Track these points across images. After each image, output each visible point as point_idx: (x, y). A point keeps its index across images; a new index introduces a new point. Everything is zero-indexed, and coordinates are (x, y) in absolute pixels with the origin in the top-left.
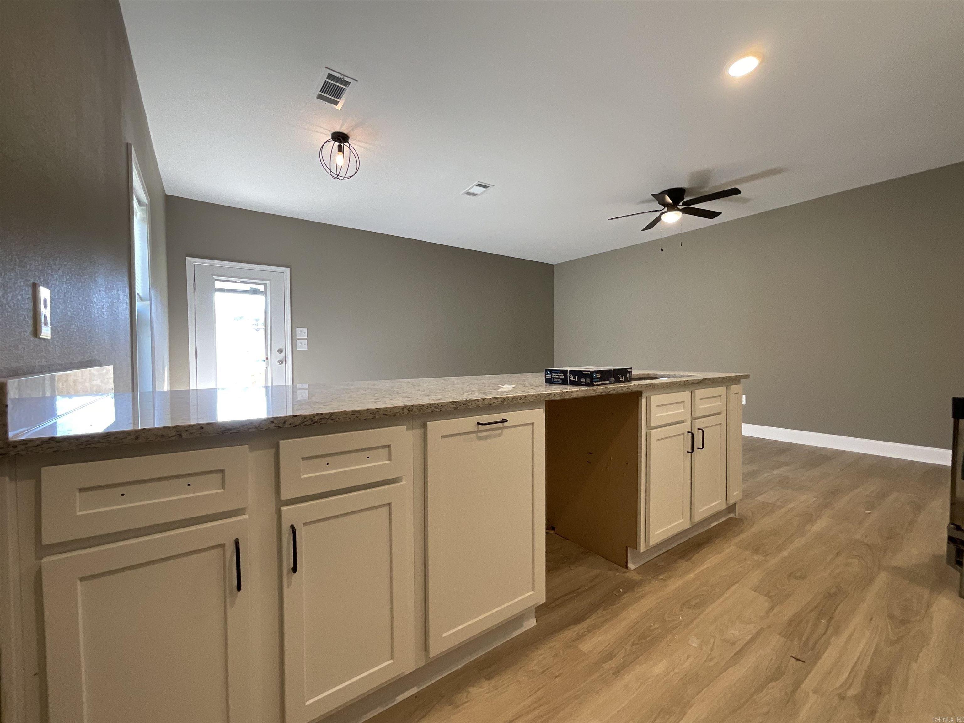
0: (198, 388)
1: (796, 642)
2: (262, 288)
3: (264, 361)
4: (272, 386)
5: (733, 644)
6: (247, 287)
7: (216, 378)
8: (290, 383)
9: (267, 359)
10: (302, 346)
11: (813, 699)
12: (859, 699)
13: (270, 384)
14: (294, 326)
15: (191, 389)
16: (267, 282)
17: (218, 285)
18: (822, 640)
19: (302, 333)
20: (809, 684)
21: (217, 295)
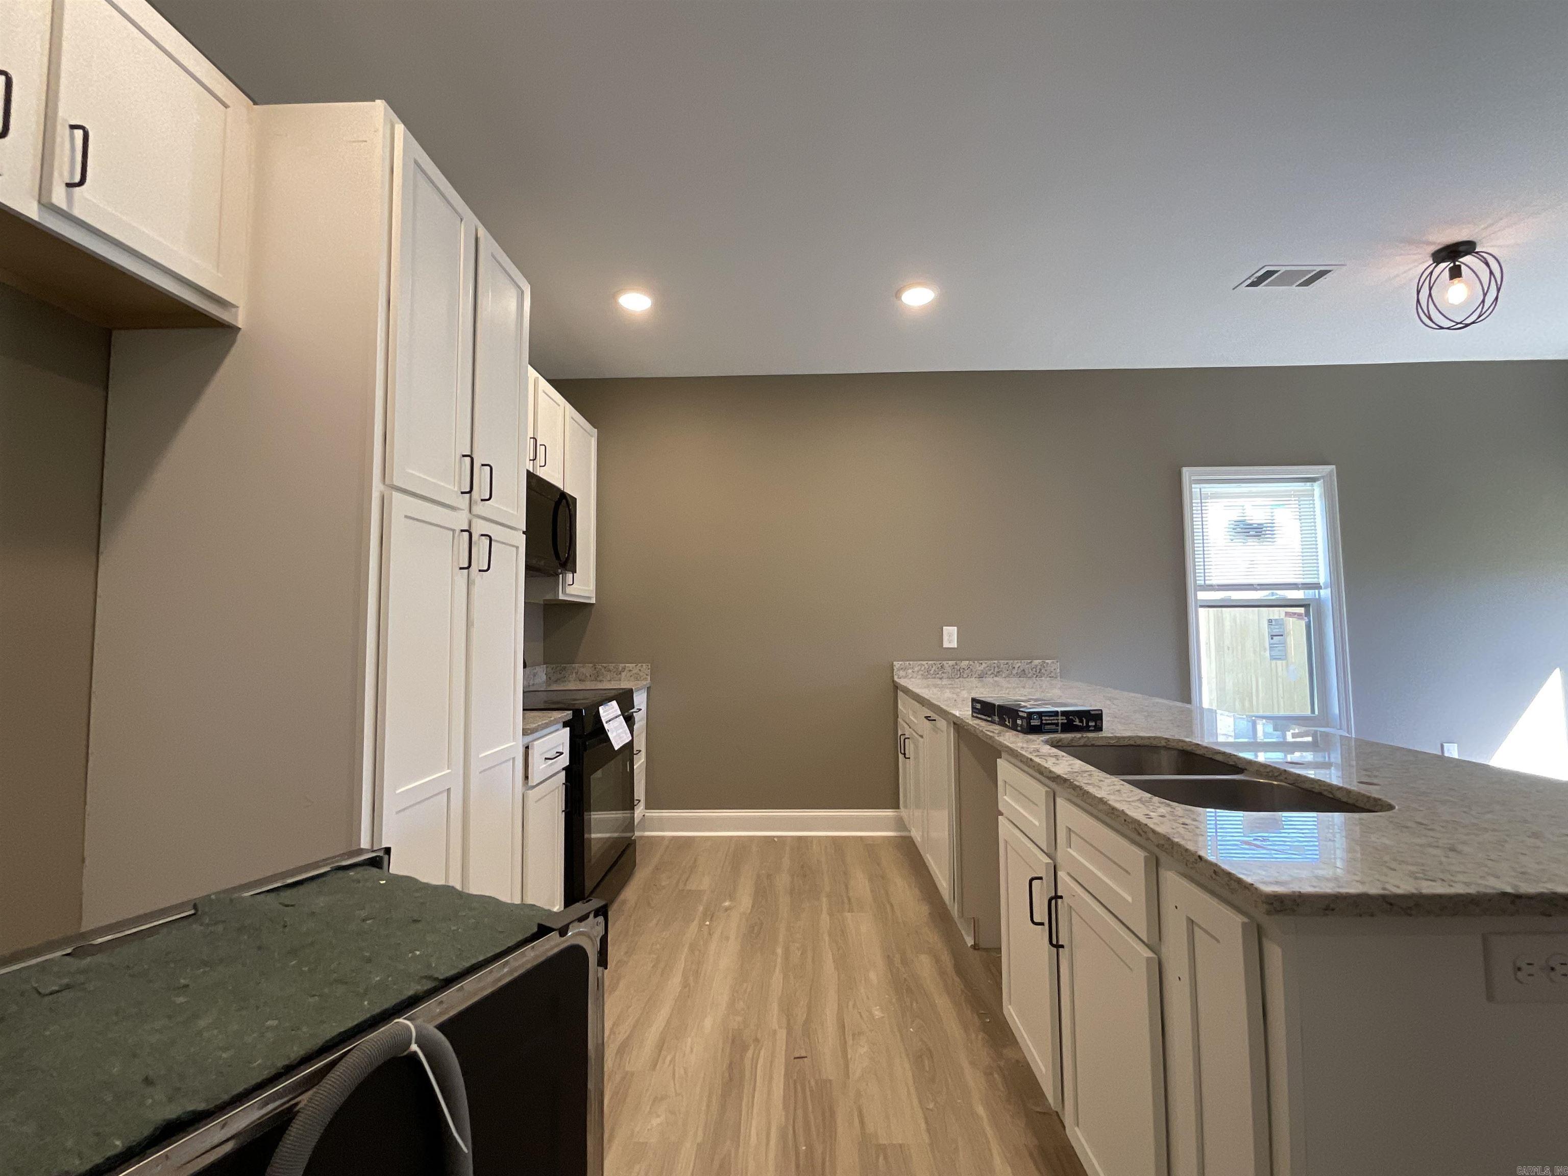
1: (813, 1083)
5: (854, 1035)
11: (775, 1026)
12: (745, 1048)
18: (792, 1108)
20: (782, 1034)
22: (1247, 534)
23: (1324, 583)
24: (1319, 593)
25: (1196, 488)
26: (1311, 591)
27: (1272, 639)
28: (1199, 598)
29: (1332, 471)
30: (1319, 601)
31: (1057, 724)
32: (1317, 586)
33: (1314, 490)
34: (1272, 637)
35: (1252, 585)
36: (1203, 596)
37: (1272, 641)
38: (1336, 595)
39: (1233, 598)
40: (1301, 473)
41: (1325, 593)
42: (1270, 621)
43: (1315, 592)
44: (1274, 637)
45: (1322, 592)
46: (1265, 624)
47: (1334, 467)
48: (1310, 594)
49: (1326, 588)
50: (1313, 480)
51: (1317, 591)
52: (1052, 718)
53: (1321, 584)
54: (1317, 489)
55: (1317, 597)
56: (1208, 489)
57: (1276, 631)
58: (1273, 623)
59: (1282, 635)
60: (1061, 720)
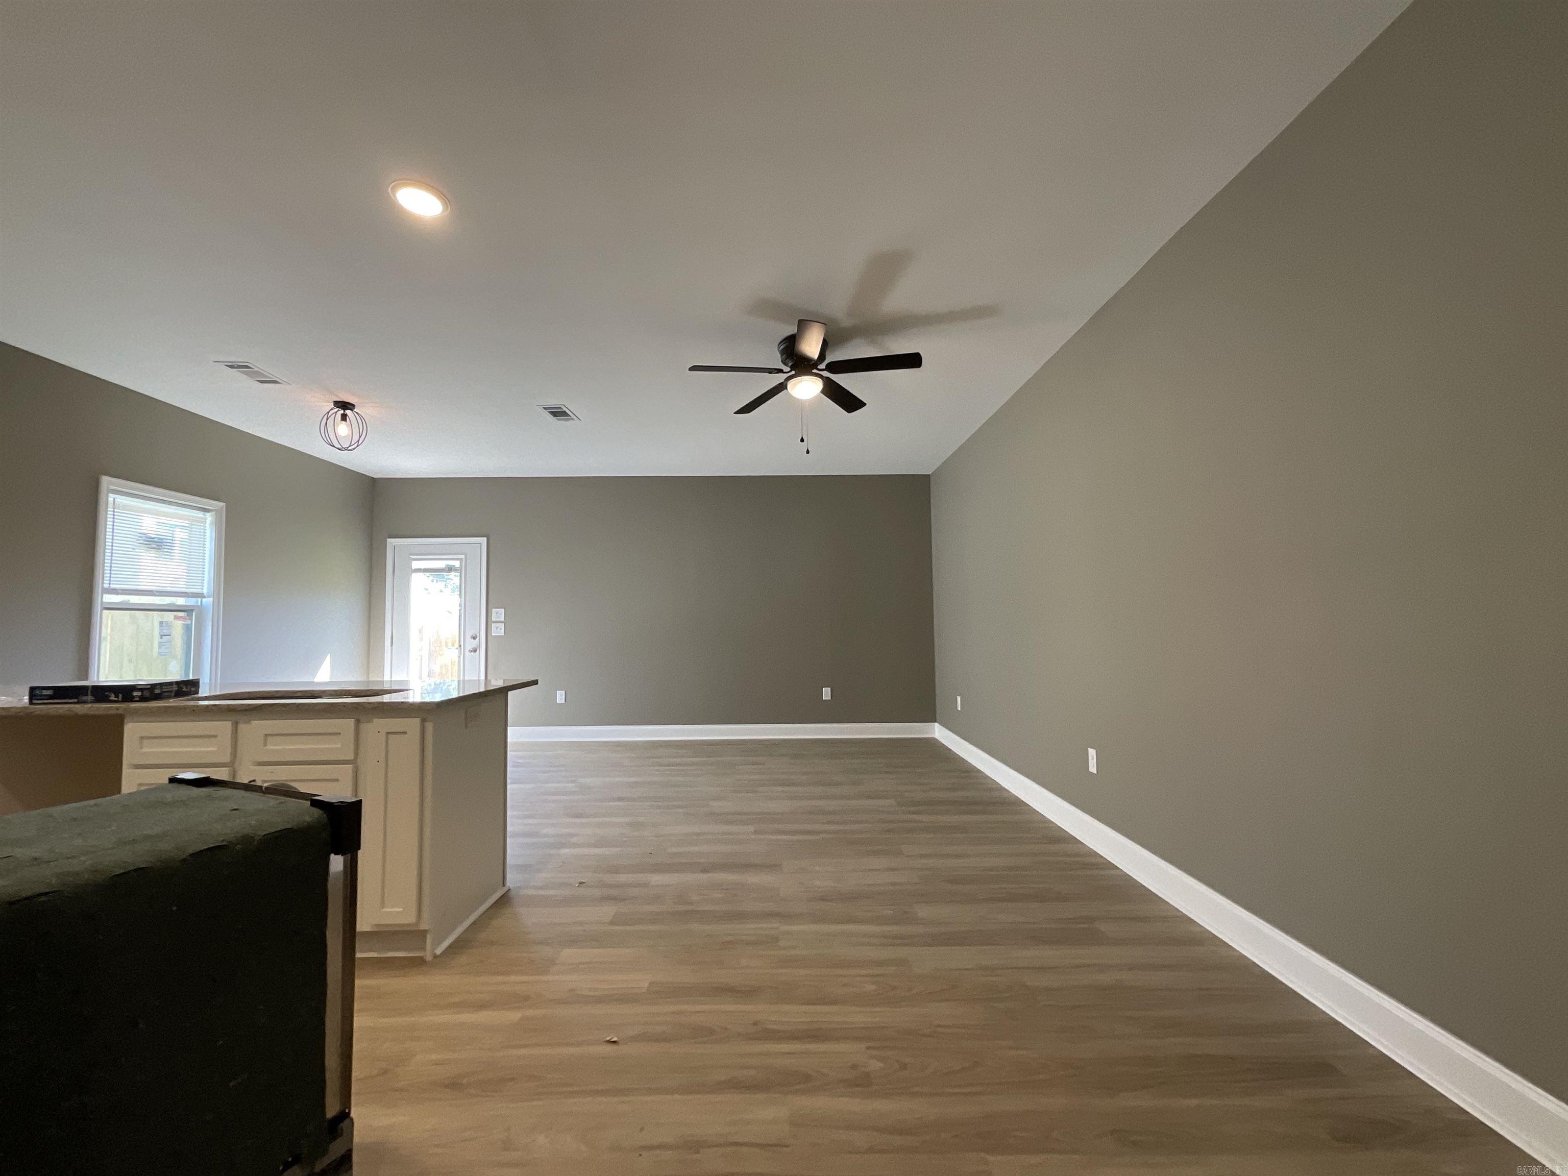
0: (393, 679)
2: (457, 564)
3: (457, 648)
4: (464, 681)
6: (441, 564)
7: (408, 667)
8: (483, 677)
9: (460, 646)
10: (498, 630)
13: (462, 679)
14: (490, 606)
15: (385, 679)
16: (463, 556)
17: (416, 565)
19: (499, 614)
21: (415, 576)
22: (149, 546)
23: (208, 593)
24: (201, 601)
25: (111, 497)
26: (194, 599)
27: (162, 638)
28: (104, 600)
29: (222, 508)
30: (200, 609)
31: (171, 692)
32: (201, 596)
33: (207, 518)
34: (162, 636)
35: (152, 591)
36: (109, 598)
37: (161, 640)
38: (216, 603)
39: (131, 602)
40: (197, 502)
41: (208, 601)
42: (161, 623)
43: (198, 601)
44: (163, 637)
45: (204, 600)
46: (157, 625)
47: (225, 504)
48: (192, 602)
49: (209, 597)
50: (206, 510)
51: (199, 600)
52: (168, 687)
53: (205, 595)
54: (209, 518)
55: (200, 604)
56: (121, 500)
57: (165, 632)
58: (164, 625)
59: (170, 635)
60: (175, 688)
